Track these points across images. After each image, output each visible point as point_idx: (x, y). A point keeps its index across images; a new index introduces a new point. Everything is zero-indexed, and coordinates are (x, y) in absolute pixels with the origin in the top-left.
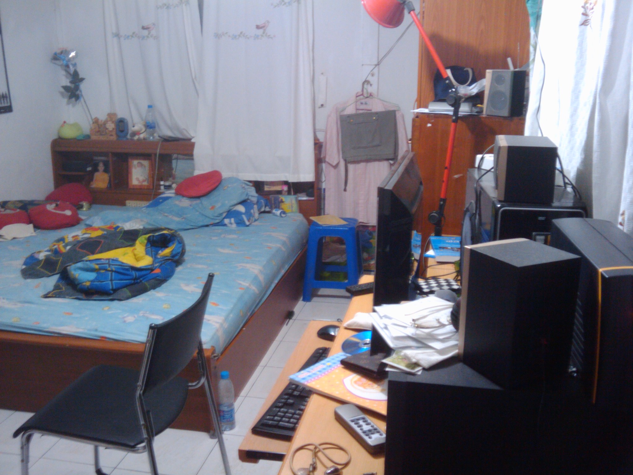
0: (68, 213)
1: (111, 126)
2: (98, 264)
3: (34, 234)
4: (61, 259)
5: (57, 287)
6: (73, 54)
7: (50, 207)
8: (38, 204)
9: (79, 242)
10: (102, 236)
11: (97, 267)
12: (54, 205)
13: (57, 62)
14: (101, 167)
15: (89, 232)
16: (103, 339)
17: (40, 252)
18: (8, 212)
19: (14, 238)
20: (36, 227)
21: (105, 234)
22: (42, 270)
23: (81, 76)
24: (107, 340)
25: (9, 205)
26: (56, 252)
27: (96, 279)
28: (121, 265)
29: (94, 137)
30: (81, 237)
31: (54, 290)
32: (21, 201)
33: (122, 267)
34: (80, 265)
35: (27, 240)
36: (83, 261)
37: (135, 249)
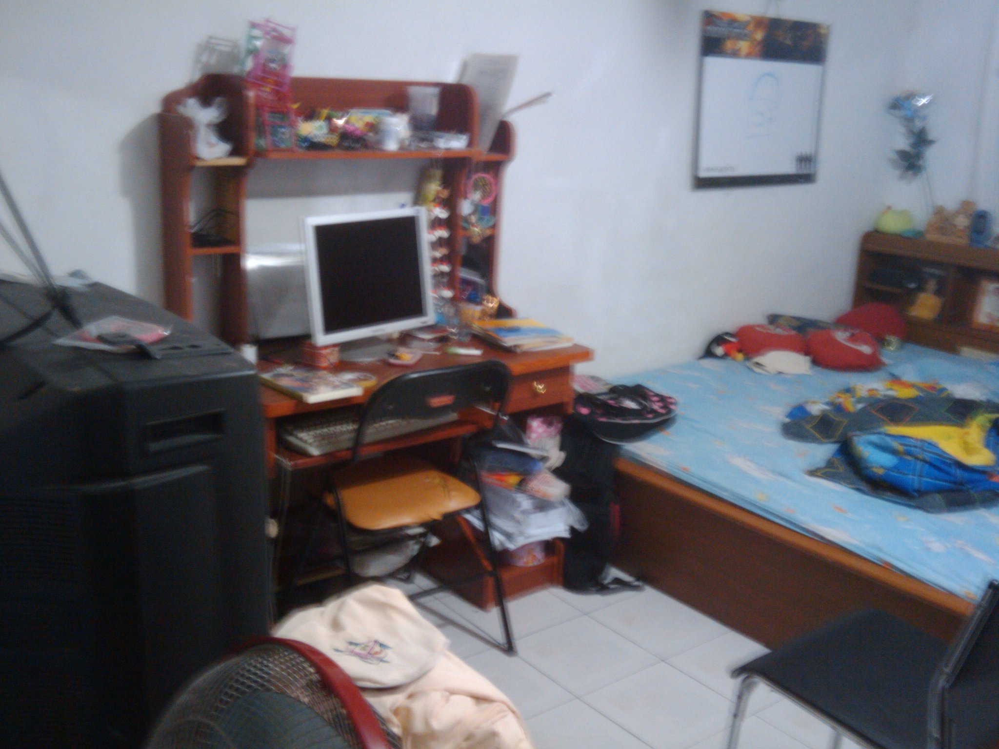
0: (866, 349)
1: (962, 222)
2: (902, 444)
3: (809, 373)
4: (845, 421)
5: (830, 464)
6: (923, 101)
7: (841, 336)
8: (823, 328)
9: (878, 401)
10: (916, 400)
11: (901, 448)
12: (847, 334)
13: (897, 112)
14: (932, 285)
15: (896, 388)
16: (888, 567)
17: (814, 402)
18: (779, 331)
19: (780, 373)
20: (816, 362)
21: (921, 396)
22: (813, 431)
23: (931, 136)
24: (894, 570)
25: (781, 321)
26: (839, 408)
27: (895, 468)
28: (939, 455)
29: (932, 237)
30: (883, 393)
31: (826, 467)
32: (798, 319)
33: (940, 458)
34: (874, 438)
35: (798, 379)
36: (879, 433)
37: (967, 433)
